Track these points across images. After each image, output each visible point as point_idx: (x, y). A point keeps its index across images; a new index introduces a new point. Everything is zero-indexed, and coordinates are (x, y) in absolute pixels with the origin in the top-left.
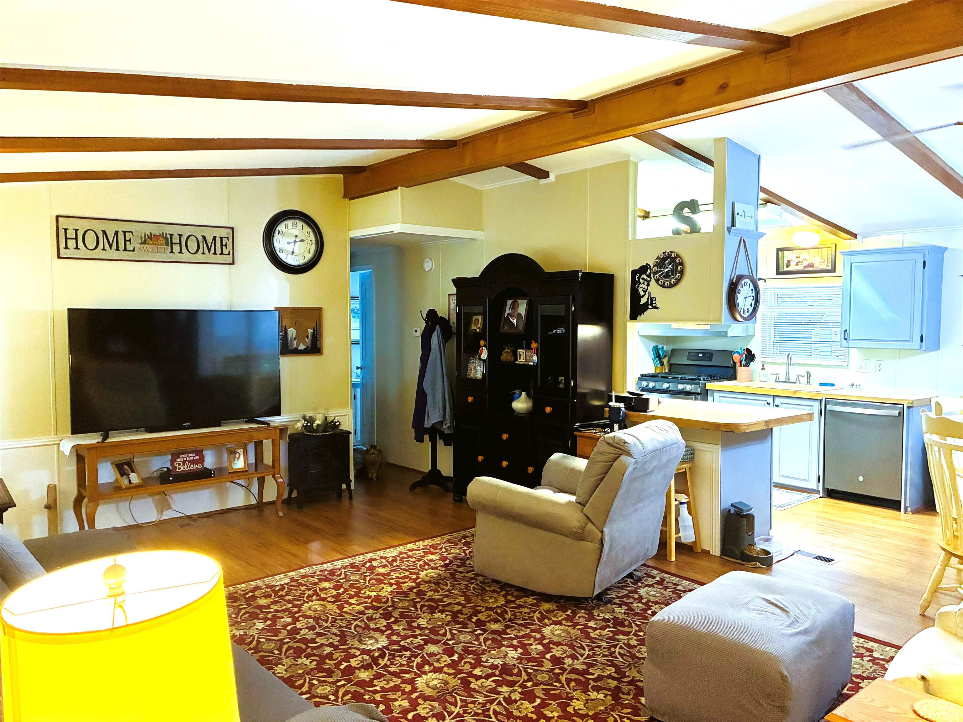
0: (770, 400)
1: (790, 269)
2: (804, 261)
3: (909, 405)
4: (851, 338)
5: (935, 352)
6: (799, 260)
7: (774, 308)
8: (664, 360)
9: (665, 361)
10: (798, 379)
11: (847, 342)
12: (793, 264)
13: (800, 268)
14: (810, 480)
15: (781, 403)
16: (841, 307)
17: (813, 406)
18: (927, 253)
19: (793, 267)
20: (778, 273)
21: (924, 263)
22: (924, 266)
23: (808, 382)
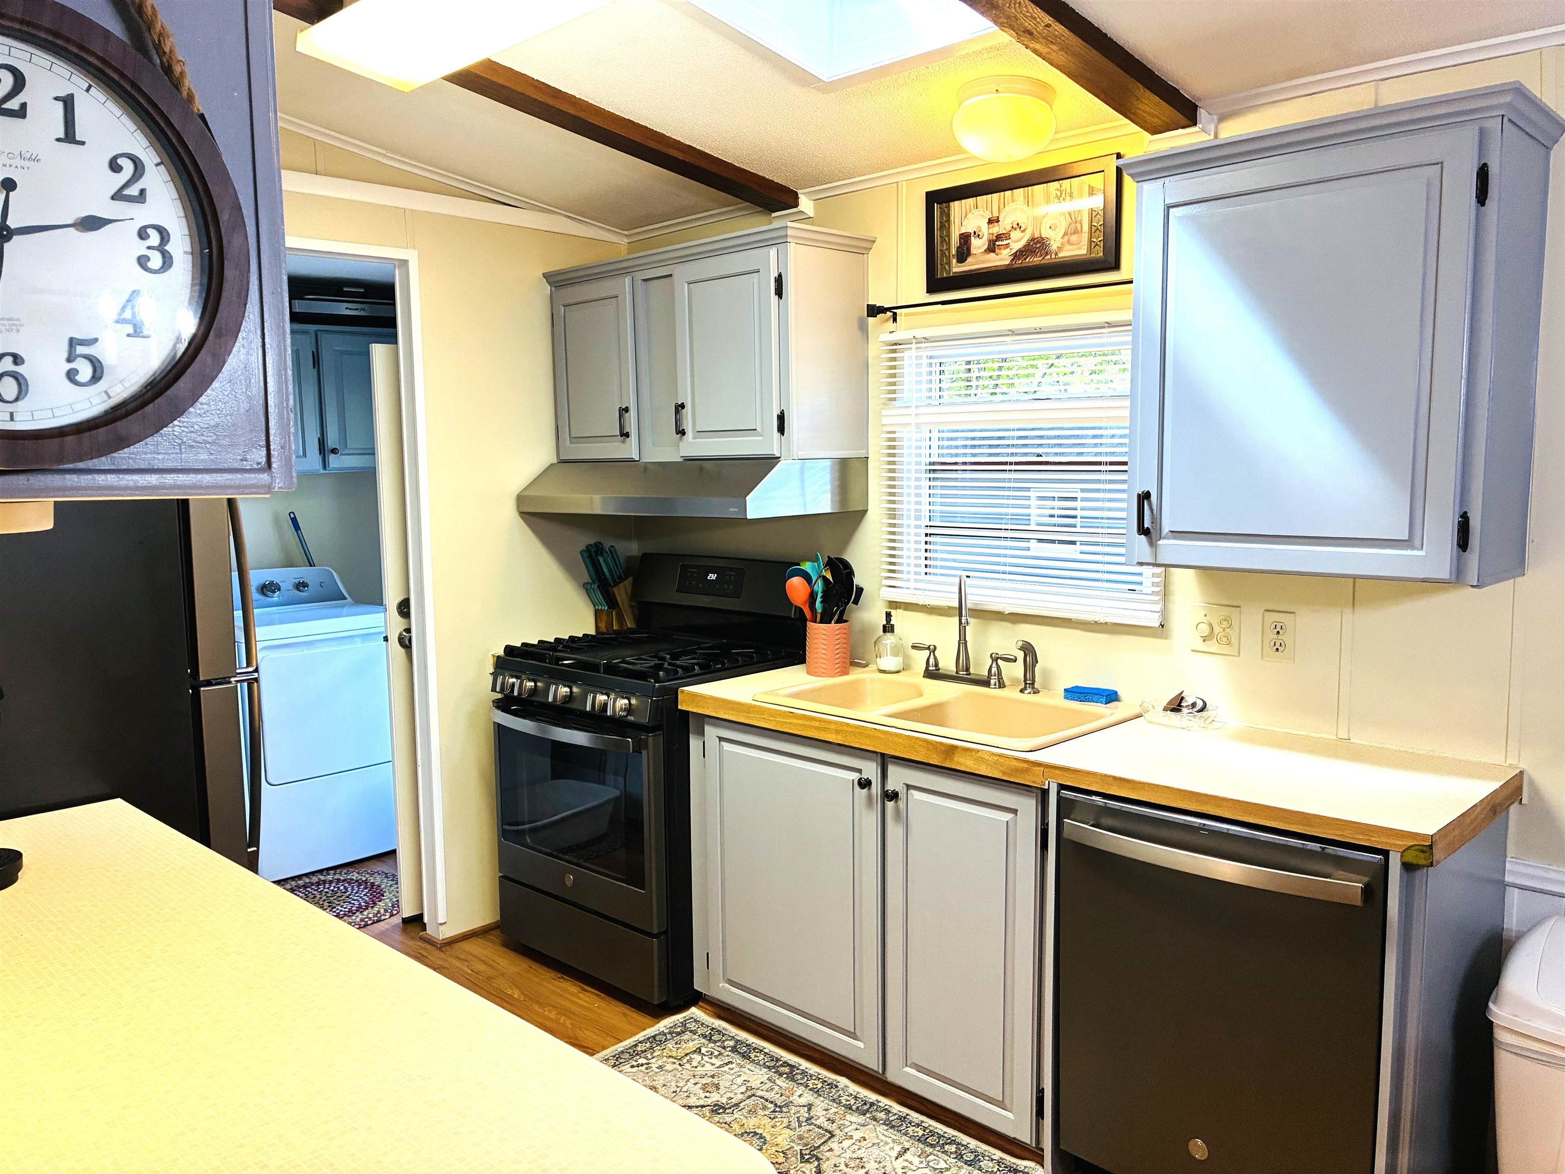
0: (871, 770)
1: (971, 265)
2: (1015, 235)
3: (1410, 857)
4: (1166, 529)
5: (1506, 586)
6: (996, 229)
7: (922, 410)
8: (615, 590)
9: (622, 593)
10: (994, 670)
11: (1152, 544)
12: (978, 245)
13: (1002, 259)
14: (1007, 1102)
15: (908, 787)
16: (1127, 403)
17: (1015, 811)
18: (1494, 125)
19: (979, 260)
20: (935, 284)
21: (1483, 174)
22: (1482, 196)
23: (1029, 684)
